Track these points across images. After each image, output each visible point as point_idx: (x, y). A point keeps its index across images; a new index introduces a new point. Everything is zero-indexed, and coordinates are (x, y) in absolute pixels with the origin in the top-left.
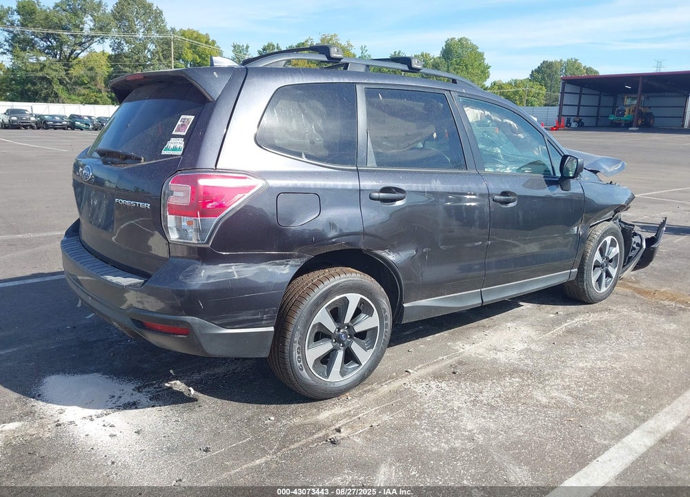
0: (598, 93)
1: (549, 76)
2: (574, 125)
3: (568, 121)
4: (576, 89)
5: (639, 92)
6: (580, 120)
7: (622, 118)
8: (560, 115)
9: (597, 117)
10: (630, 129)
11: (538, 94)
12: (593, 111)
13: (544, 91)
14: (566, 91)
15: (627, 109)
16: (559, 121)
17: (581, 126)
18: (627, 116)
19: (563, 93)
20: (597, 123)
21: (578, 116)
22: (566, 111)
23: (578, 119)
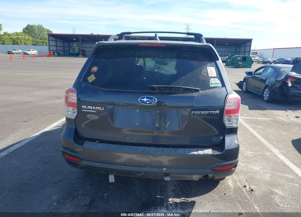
0: (63, 41)
1: (32, 31)
2: (56, 54)
3: (54, 53)
4: (54, 39)
5: (80, 41)
6: (58, 52)
7: (75, 52)
8: (49, 50)
9: (64, 51)
10: (79, 56)
11: (29, 39)
12: (62, 49)
13: (31, 38)
14: (50, 39)
15: (76, 48)
16: (50, 52)
17: (59, 55)
18: (77, 51)
19: (49, 40)
20: (64, 54)
21: (57, 50)
22: (52, 48)
23: (57, 52)
